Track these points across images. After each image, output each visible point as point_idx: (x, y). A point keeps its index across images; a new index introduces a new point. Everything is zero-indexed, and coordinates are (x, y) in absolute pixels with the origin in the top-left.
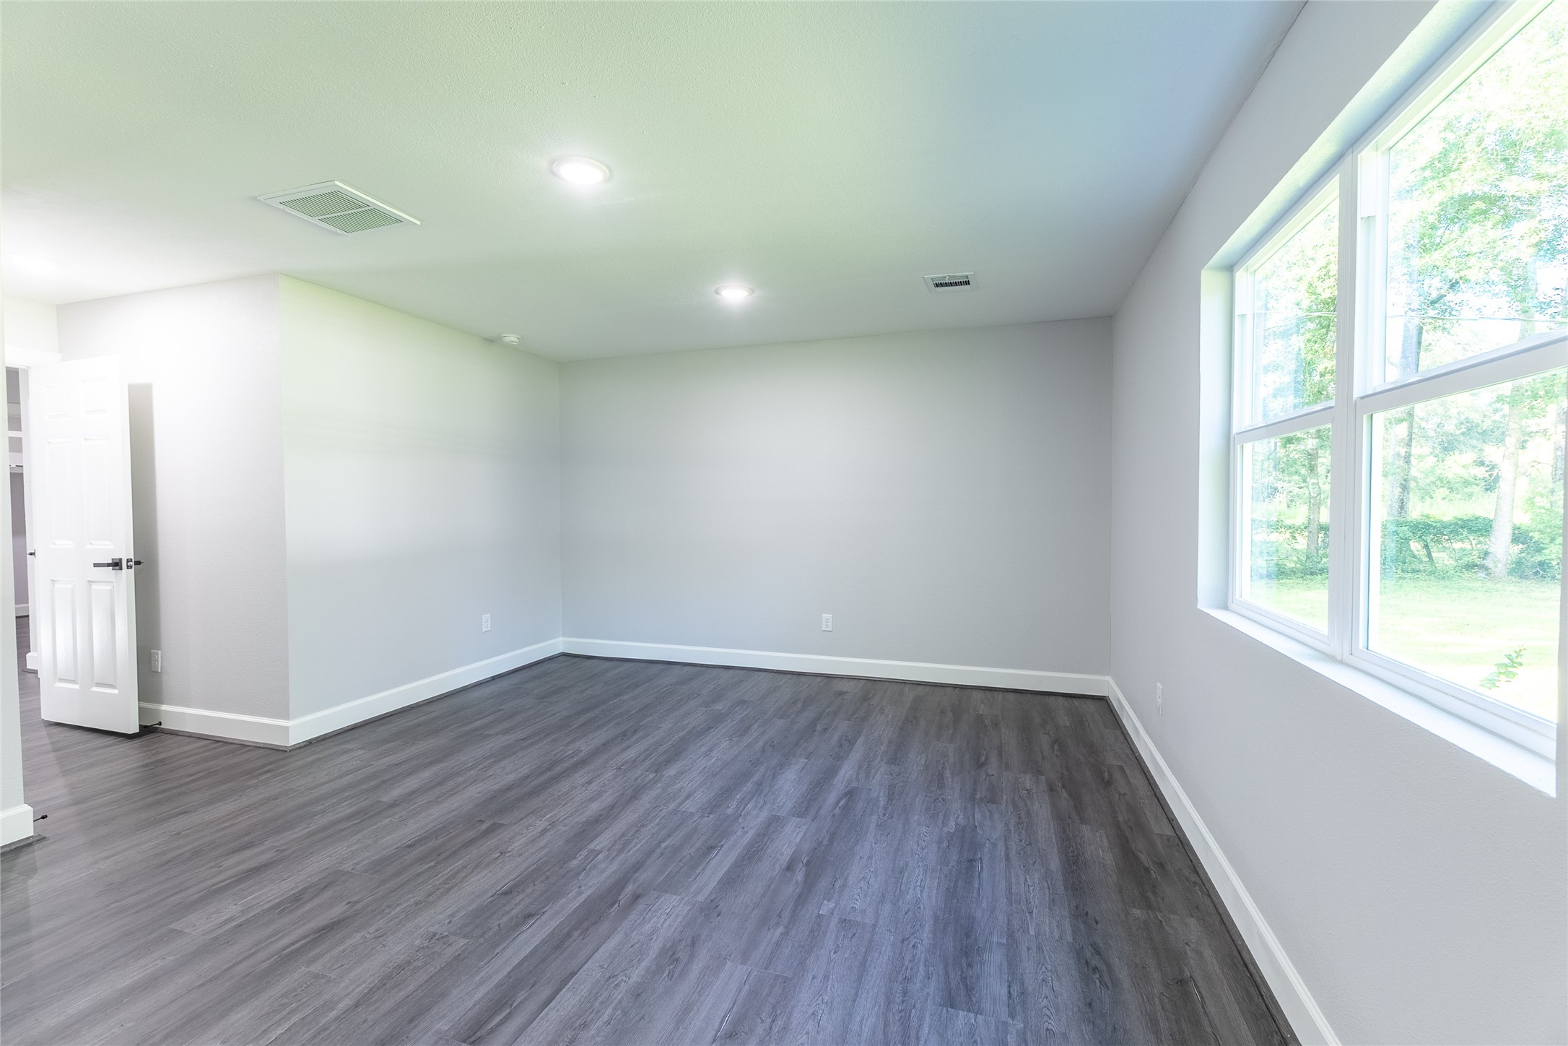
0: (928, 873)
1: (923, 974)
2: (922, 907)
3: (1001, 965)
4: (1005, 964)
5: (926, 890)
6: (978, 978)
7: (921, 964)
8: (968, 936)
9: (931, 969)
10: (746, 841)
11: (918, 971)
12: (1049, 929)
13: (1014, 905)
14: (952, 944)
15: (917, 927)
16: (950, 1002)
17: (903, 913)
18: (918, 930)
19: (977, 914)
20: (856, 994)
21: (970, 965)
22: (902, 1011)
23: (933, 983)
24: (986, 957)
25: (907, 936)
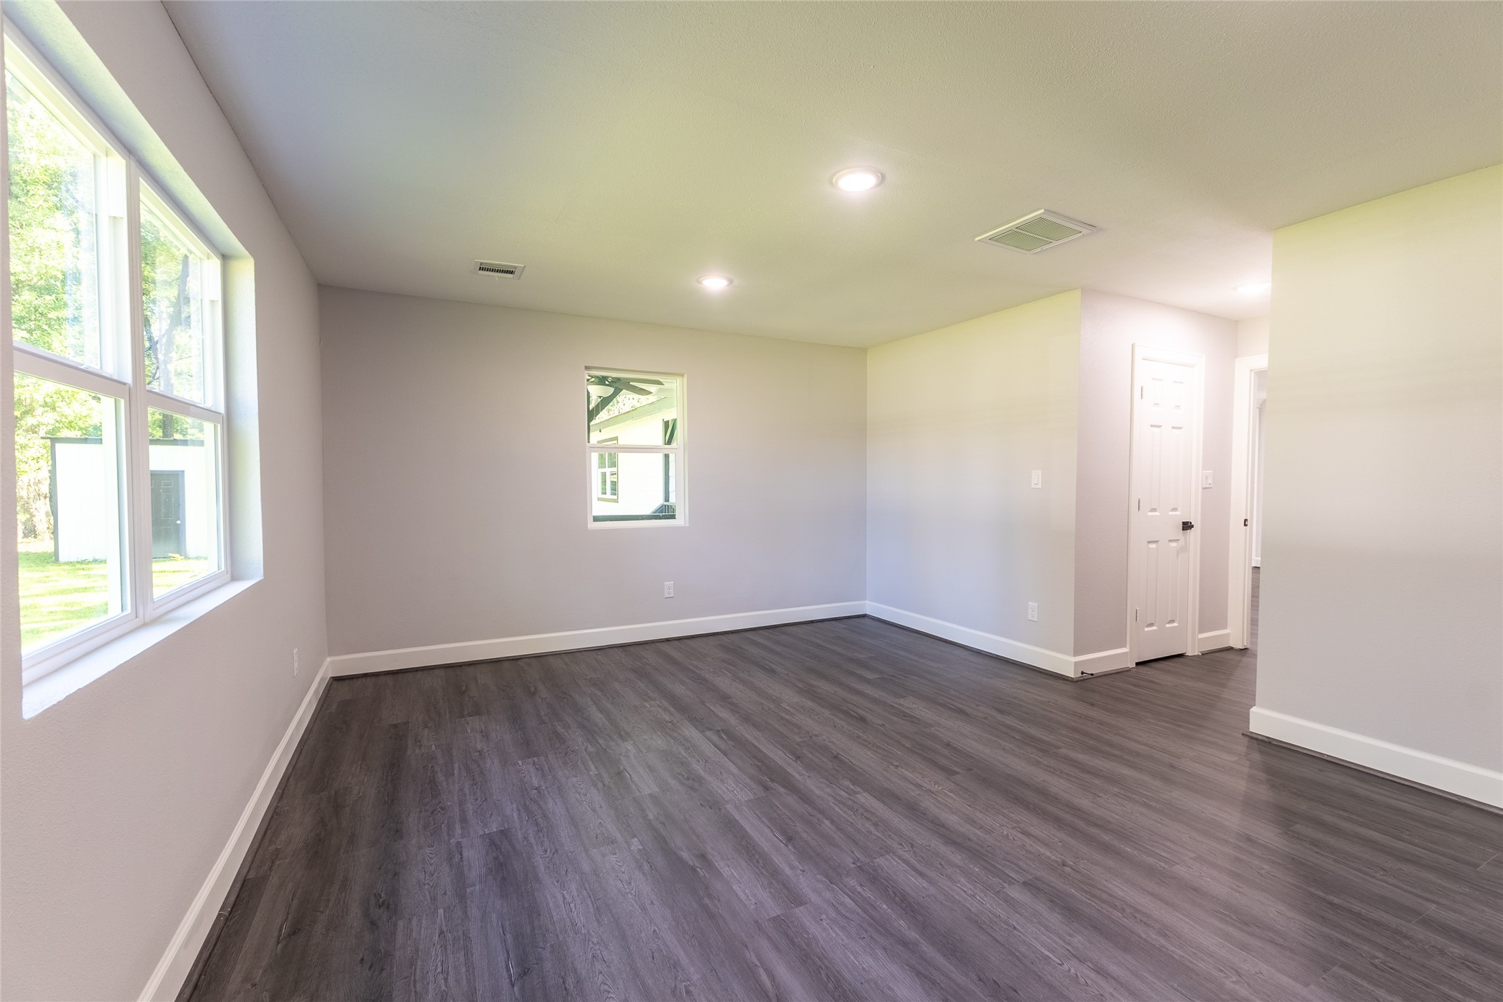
0: (569, 924)
1: (530, 838)
2: (556, 884)
3: (469, 870)
4: (466, 869)
5: (561, 902)
6: (487, 853)
7: (534, 843)
8: (504, 879)
9: (526, 843)
10: (777, 862)
11: (535, 838)
12: (421, 923)
13: (461, 933)
14: (515, 866)
15: (551, 866)
16: (504, 833)
17: (569, 870)
18: (549, 863)
19: (500, 902)
20: (568, 812)
21: (496, 858)
22: (534, 816)
23: (520, 836)
24: (484, 870)
25: (555, 855)
